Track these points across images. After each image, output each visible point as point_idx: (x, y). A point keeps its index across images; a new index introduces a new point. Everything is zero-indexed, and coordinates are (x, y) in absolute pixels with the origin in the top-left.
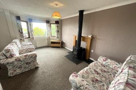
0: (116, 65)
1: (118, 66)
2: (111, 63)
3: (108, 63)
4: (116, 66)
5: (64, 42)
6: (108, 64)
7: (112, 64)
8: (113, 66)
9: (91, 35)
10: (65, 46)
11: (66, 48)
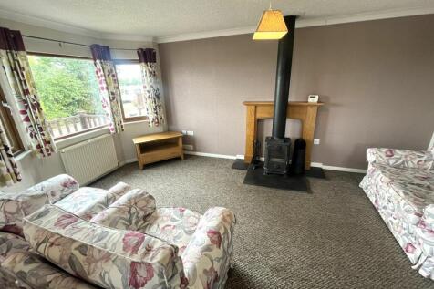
0: (420, 157)
1: (423, 159)
2: (406, 156)
3: (400, 158)
4: (419, 159)
5: (191, 133)
6: (401, 161)
7: (409, 158)
8: (415, 162)
9: (317, 97)
10: (195, 150)
11: (198, 154)
